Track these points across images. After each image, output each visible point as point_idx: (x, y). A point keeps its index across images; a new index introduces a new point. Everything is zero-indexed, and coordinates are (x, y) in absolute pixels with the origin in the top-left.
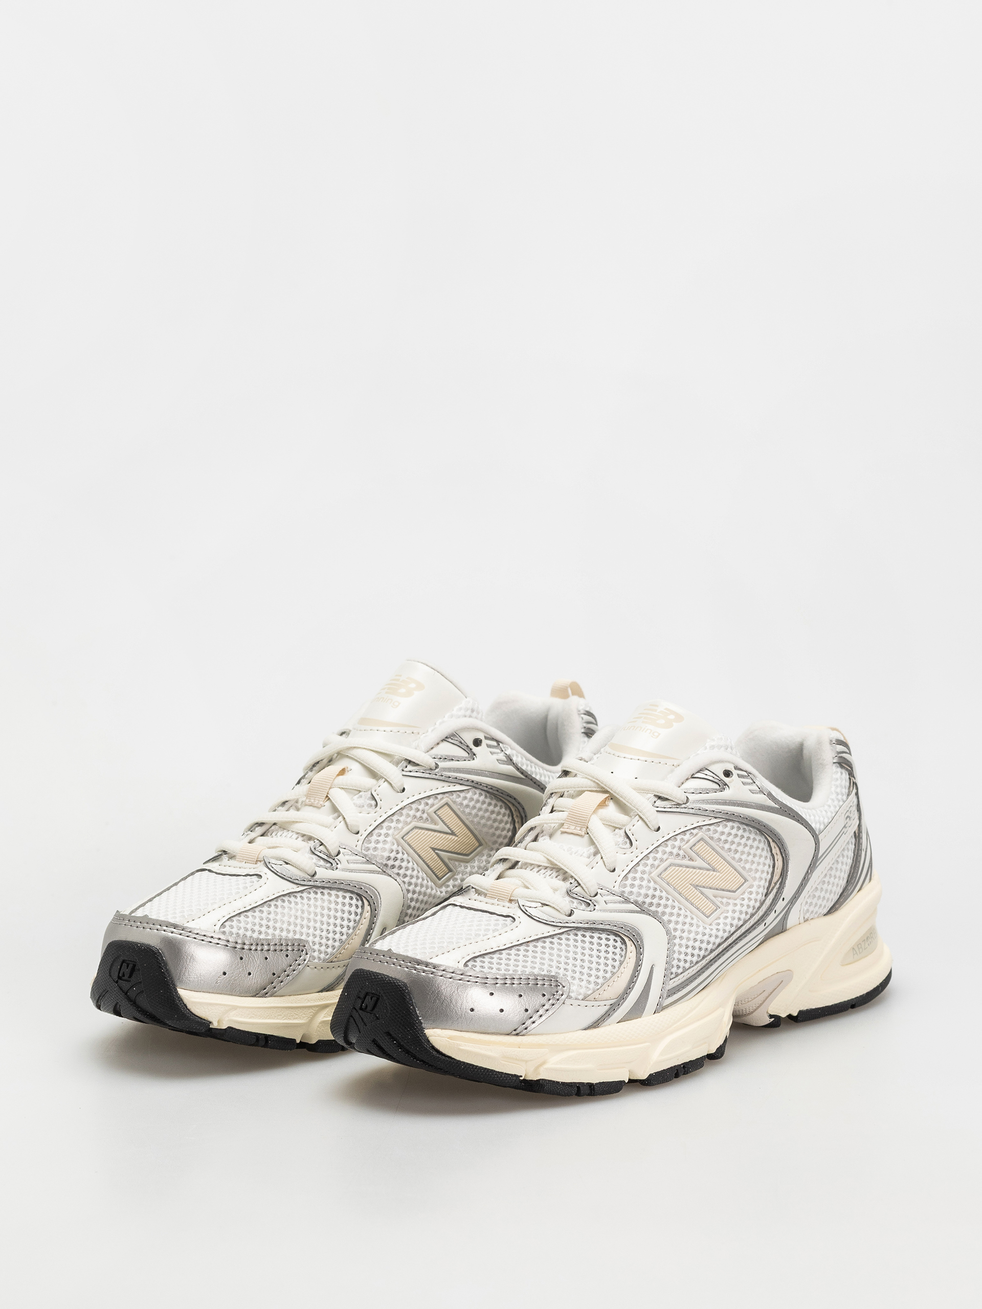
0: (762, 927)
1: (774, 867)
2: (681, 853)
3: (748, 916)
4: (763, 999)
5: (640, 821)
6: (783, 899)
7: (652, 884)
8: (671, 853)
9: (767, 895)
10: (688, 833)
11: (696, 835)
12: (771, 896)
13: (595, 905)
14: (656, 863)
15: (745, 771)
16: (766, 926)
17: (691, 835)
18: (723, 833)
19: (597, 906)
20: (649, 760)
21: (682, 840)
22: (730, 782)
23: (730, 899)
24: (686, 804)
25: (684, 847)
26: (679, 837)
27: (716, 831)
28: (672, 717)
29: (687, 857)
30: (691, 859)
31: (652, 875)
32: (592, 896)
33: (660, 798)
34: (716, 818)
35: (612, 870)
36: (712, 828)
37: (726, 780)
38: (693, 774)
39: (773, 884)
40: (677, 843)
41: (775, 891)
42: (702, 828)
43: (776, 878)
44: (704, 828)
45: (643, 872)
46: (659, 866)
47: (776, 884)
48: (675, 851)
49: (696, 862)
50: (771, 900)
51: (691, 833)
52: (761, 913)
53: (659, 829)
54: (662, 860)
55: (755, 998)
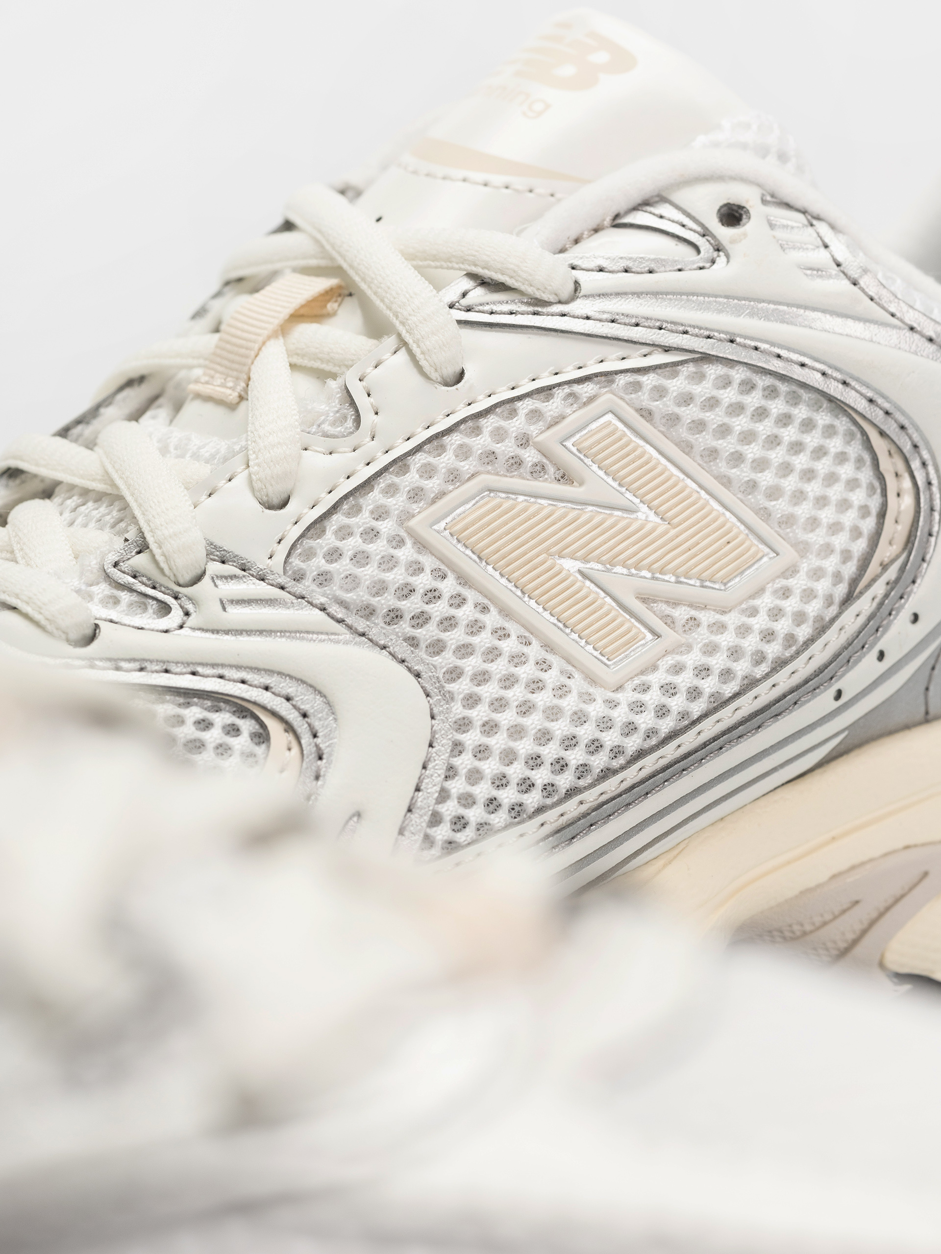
0: (824, 702)
1: (882, 515)
2: (530, 456)
3: (764, 668)
4: (858, 927)
5: (402, 354)
6: (916, 618)
7: (406, 553)
8: (490, 456)
9: (848, 599)
10: (560, 393)
11: (591, 399)
12: (864, 605)
13: (187, 614)
14: (433, 485)
15: (798, 210)
16: (844, 699)
17: (570, 401)
18: (687, 399)
19: (193, 616)
20: (498, 179)
21: (535, 415)
22: (733, 241)
23: (705, 607)
24: (566, 302)
25: (540, 438)
26: (525, 407)
27: (660, 392)
28: (601, 57)
29: (551, 469)
30: (564, 477)
31: (412, 523)
32: (181, 582)
33: (484, 282)
34: (667, 350)
35: (276, 501)
36: (649, 380)
37: (724, 233)
38: (617, 216)
39: (874, 568)
40: (517, 425)
41: (879, 589)
42: (613, 381)
43: (886, 551)
44: (622, 380)
45: (380, 514)
46: (442, 494)
47: (885, 567)
48: (507, 448)
49: (582, 489)
50: (861, 620)
51: (571, 395)
52: (820, 654)
53: (461, 376)
54: (454, 477)
55: (825, 924)
